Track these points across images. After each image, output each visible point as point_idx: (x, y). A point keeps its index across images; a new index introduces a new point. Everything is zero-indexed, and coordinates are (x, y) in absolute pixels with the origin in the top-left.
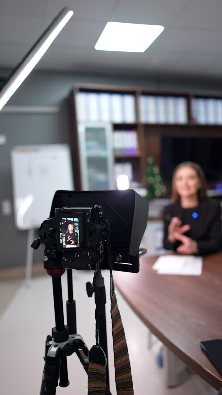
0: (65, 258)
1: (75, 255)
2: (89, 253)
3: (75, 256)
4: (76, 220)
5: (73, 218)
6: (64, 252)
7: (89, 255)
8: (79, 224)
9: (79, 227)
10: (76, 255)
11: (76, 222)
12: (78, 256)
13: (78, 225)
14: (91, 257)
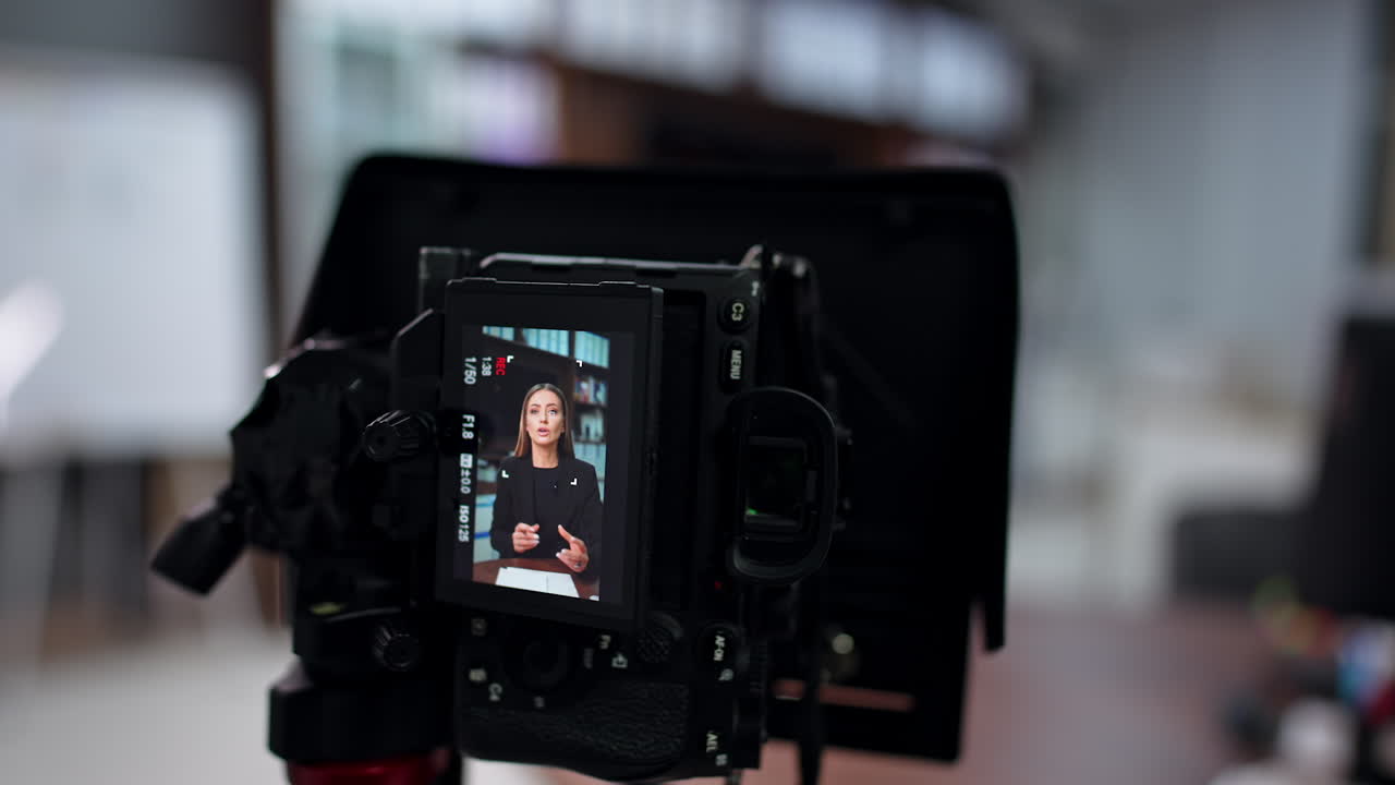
0: (490, 679)
1: (588, 654)
2: (720, 641)
3: (588, 664)
4: (591, 349)
5: (564, 334)
6: (479, 626)
7: (718, 656)
8: (610, 395)
9: (609, 413)
10: (598, 652)
11: (589, 370)
12: (620, 661)
13: (601, 396)
14: (727, 675)
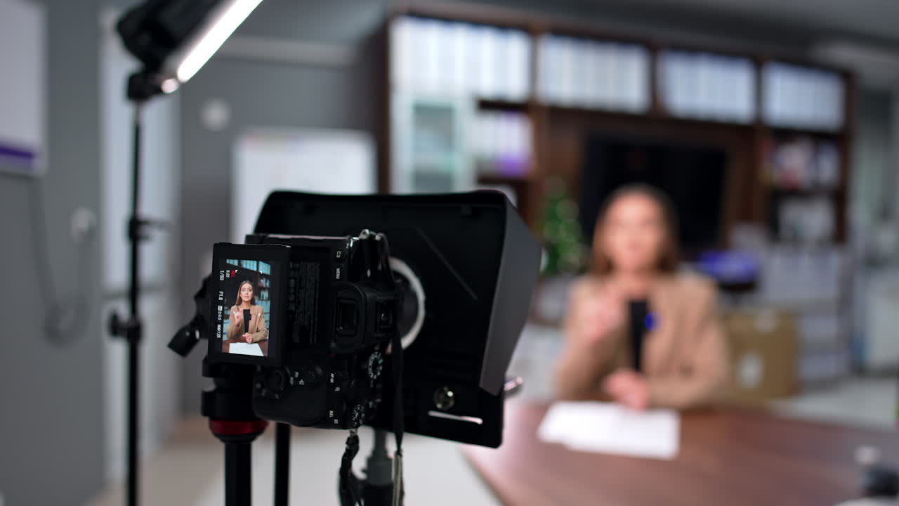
0: (263, 387)
1: (292, 379)
2: (332, 375)
3: (292, 383)
4: (264, 268)
5: (255, 262)
6: (259, 369)
7: (332, 381)
8: (271, 284)
9: (271, 290)
10: (295, 379)
11: (264, 276)
12: (302, 382)
13: (268, 284)
14: (338, 389)
